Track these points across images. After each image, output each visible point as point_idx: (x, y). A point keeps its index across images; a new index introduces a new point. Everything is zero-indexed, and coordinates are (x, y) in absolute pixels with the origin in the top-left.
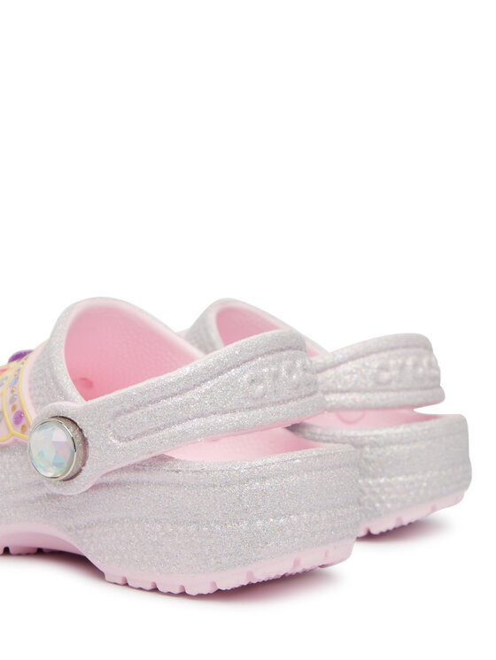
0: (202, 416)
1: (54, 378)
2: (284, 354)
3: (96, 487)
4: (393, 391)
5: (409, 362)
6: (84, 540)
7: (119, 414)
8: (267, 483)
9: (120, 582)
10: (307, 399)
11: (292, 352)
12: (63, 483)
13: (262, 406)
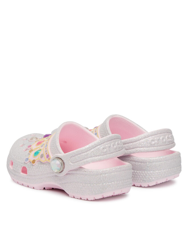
0: (91, 157)
1: (56, 147)
2: (112, 141)
3: (67, 174)
4: (156, 146)
5: (161, 138)
6: (64, 187)
7: (72, 157)
8: (106, 175)
9: (73, 197)
10: (119, 152)
11: (114, 140)
12: (59, 173)
13: (106, 154)
